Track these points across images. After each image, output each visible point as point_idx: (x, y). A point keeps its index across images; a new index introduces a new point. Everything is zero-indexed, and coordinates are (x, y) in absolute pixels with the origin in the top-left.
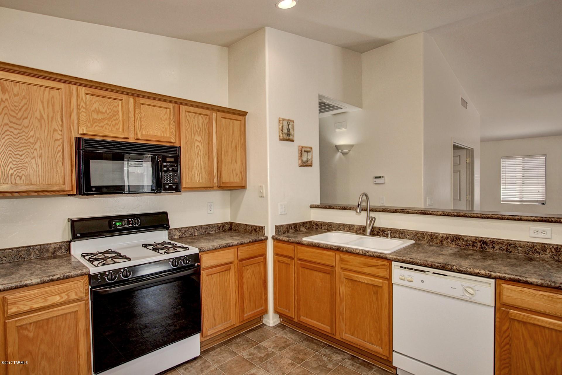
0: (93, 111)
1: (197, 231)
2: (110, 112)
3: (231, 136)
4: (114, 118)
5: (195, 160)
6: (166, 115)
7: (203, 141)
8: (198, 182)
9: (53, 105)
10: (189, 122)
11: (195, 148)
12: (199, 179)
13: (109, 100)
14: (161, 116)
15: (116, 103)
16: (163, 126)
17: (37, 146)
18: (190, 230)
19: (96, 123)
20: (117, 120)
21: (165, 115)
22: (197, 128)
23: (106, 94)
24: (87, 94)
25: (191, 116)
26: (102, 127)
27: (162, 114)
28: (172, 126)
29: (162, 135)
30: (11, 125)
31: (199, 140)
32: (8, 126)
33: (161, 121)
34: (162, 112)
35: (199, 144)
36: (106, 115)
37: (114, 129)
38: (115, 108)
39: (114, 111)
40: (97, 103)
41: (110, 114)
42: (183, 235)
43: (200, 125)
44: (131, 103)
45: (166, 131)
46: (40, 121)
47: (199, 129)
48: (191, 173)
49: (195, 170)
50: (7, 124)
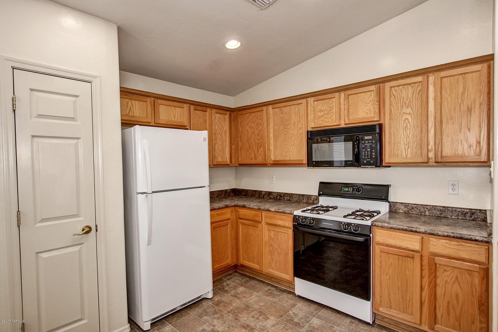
0: (318, 111)
1: (428, 211)
2: (328, 109)
3: (460, 96)
4: (331, 112)
5: (402, 134)
6: (371, 97)
7: (413, 112)
8: (405, 157)
9: (299, 114)
10: (395, 97)
11: (403, 121)
12: (406, 155)
13: (327, 100)
14: (366, 100)
15: (331, 101)
16: (368, 108)
17: (293, 139)
18: (419, 208)
19: (319, 118)
20: (332, 113)
21: (369, 97)
22: (405, 100)
23: (325, 97)
24: (314, 101)
25: (397, 90)
26: (323, 120)
27: (366, 98)
28: (375, 106)
29: (367, 116)
30: (284, 129)
31: (408, 113)
32: (283, 131)
33: (365, 104)
34: (366, 96)
35: (409, 117)
36: (325, 112)
37: (330, 120)
38: (331, 105)
39: (331, 107)
40: (320, 105)
41: (328, 110)
42: (410, 211)
43: (410, 96)
44: (342, 97)
45: (370, 111)
46: (294, 124)
47: (408, 100)
48: (396, 148)
49: (402, 145)
50: (282, 129)
